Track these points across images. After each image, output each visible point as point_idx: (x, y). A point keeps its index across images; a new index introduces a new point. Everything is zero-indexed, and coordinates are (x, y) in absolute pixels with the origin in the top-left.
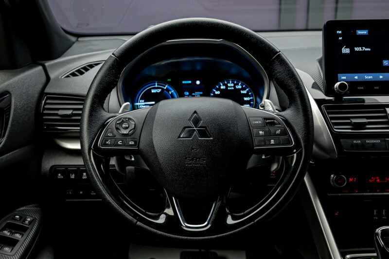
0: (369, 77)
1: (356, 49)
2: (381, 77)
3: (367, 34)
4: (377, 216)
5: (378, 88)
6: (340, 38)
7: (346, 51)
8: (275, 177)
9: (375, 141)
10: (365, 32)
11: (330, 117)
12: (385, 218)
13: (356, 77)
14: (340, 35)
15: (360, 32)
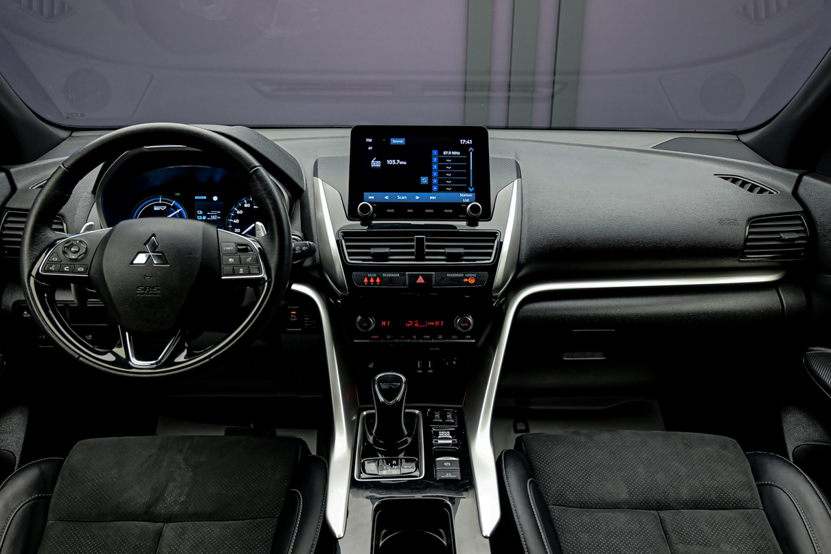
0: (402, 197)
1: (390, 162)
2: (418, 198)
3: (404, 144)
4: (420, 369)
5: (411, 211)
6: (370, 148)
7: (376, 164)
8: (296, 319)
9: (393, 275)
10: (401, 141)
11: (346, 246)
12: (431, 371)
13: (386, 198)
14: (370, 144)
15: (394, 141)
